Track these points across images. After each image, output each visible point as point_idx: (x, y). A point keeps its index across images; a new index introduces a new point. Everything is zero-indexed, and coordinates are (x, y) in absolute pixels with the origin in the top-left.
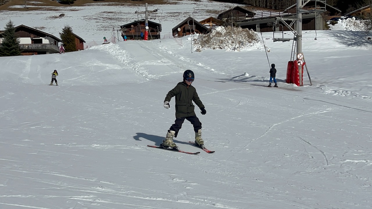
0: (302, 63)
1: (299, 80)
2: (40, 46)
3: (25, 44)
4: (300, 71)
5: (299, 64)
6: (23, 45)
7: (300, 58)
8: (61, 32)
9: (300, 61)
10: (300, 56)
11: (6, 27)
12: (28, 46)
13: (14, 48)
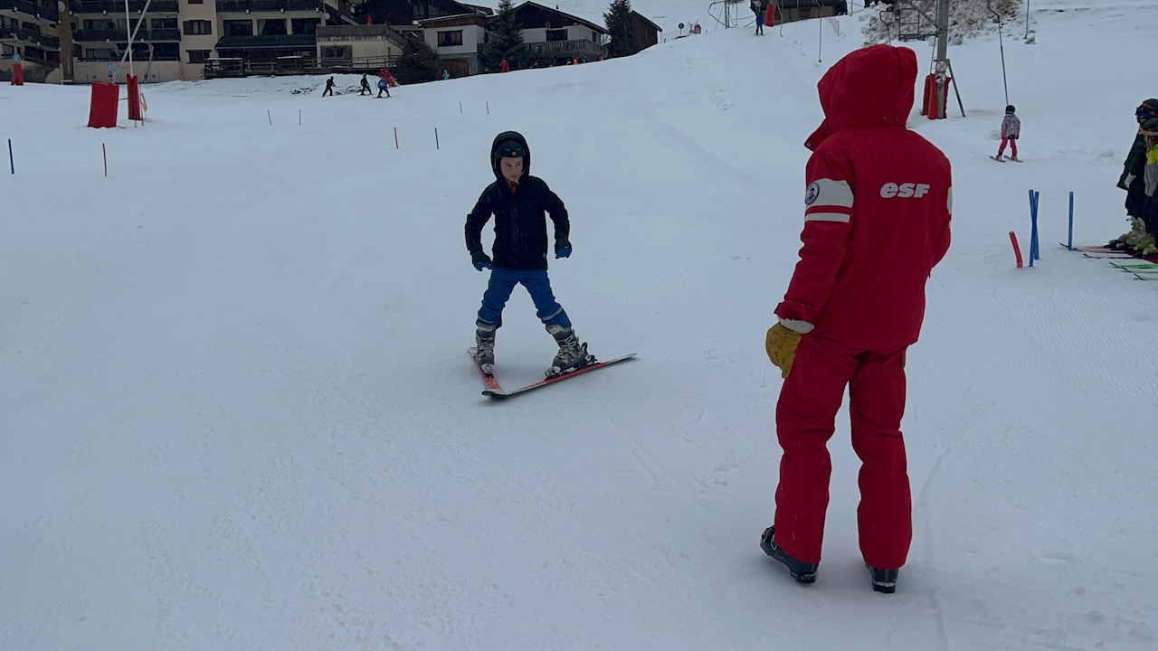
0: (944, 79)
1: (935, 108)
2: (562, 45)
3: (534, 44)
5: (938, 81)
6: (530, 44)
7: (942, 69)
8: (608, 12)
9: (940, 75)
10: (942, 66)
11: (498, 9)
12: (540, 47)
13: (512, 54)
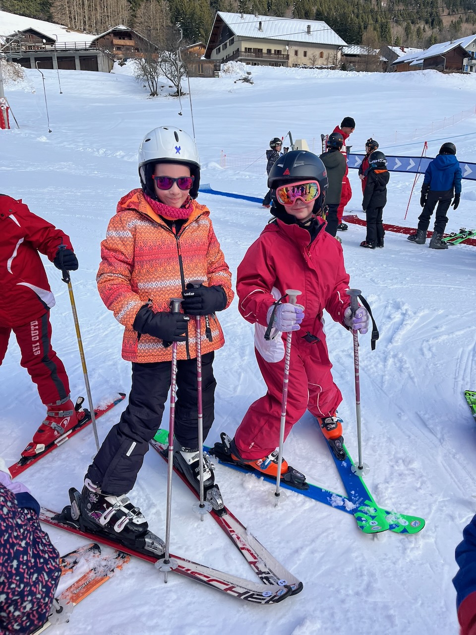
0: (5, 108)
1: (4, 123)
4: (5, 115)
5: (2, 108)
7: (3, 102)
9: (3, 105)
10: (3, 101)
